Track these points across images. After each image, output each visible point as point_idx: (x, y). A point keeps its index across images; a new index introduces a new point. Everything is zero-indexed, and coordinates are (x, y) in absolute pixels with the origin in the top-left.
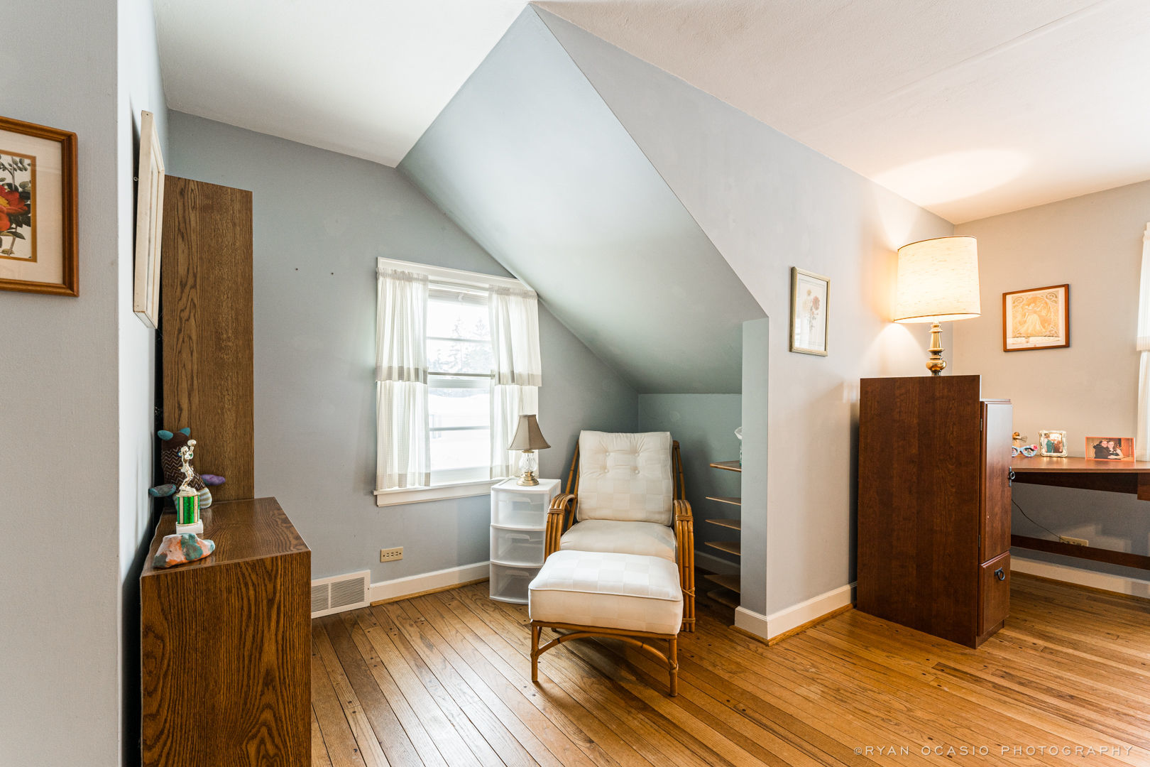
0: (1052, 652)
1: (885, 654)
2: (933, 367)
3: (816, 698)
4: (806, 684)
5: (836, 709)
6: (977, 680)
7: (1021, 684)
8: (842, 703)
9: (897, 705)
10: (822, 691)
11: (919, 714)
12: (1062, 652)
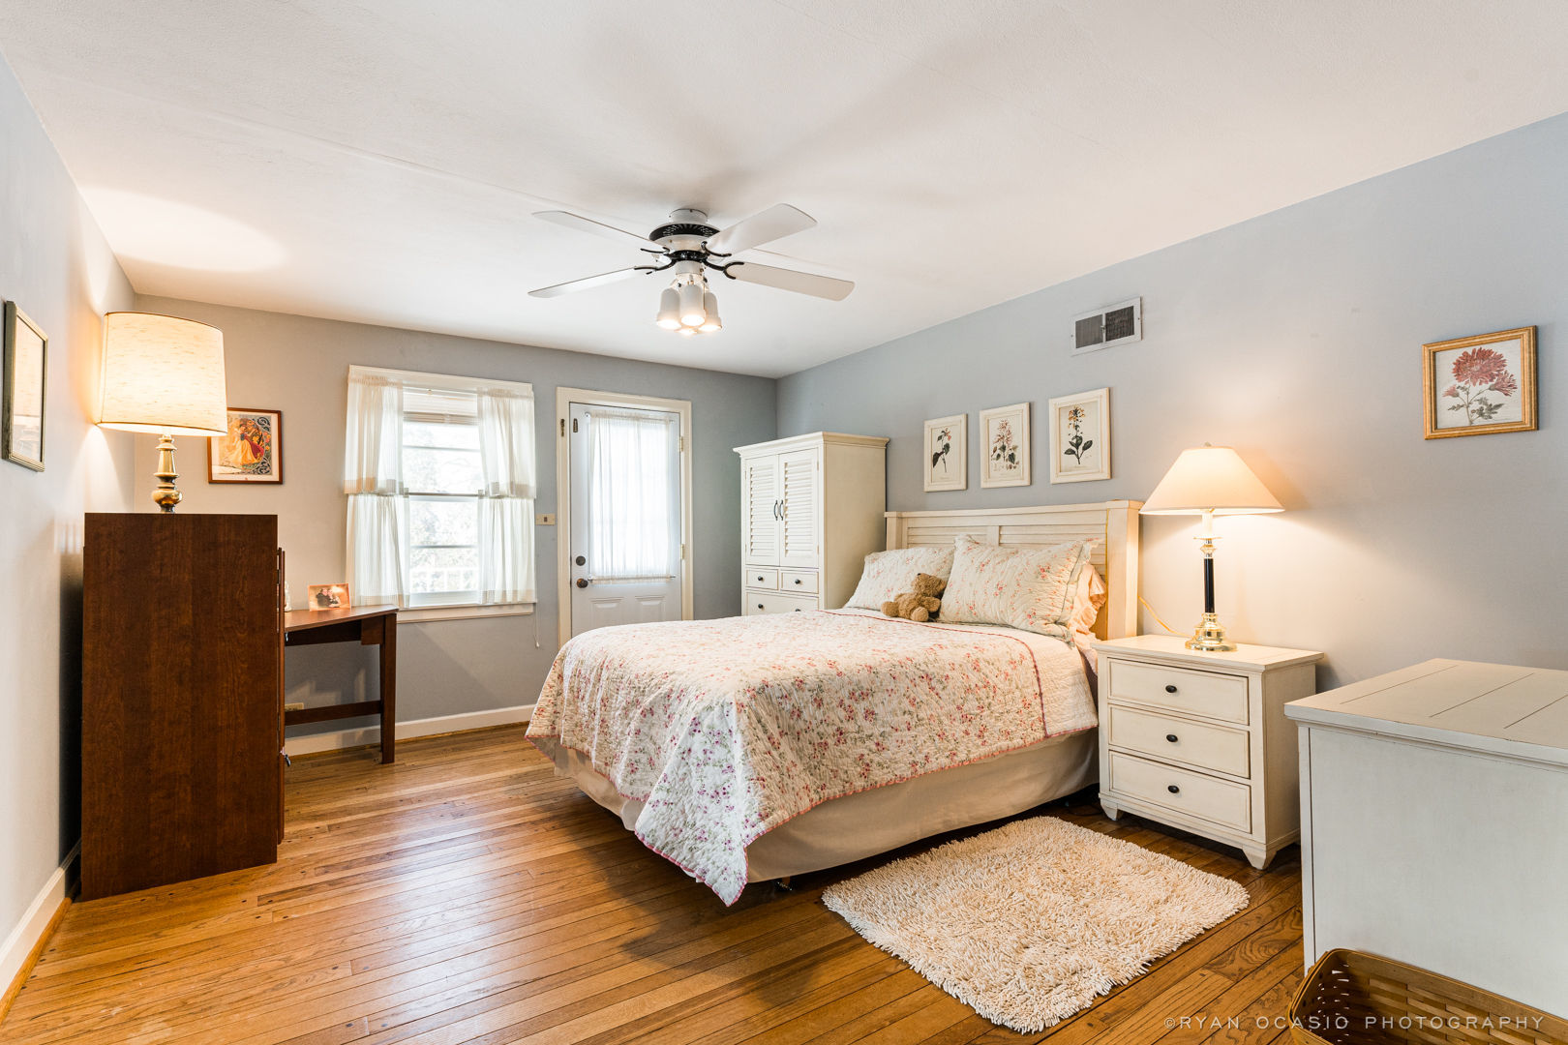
0: (339, 826)
1: (190, 927)
2: (164, 499)
3: (168, 1035)
4: (131, 1031)
5: (208, 1024)
6: (311, 889)
7: (347, 868)
8: (208, 1013)
9: (269, 966)
10: (164, 1021)
11: (299, 956)
12: (344, 823)
